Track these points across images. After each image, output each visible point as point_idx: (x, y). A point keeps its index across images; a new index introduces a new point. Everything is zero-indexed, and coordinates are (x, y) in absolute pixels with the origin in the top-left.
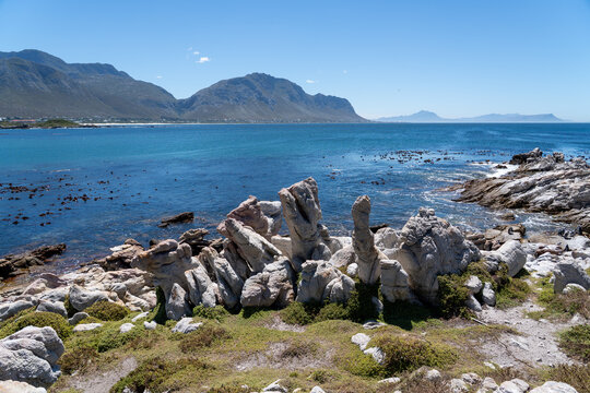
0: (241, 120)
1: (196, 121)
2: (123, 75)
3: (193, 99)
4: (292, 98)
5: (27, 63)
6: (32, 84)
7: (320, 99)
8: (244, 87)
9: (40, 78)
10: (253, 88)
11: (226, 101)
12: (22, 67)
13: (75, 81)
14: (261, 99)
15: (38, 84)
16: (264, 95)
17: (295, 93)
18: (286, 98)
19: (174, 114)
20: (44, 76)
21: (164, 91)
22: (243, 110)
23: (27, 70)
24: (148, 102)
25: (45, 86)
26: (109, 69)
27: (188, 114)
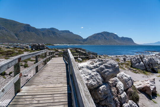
0: (99, 44)
1: (86, 44)
2: (72, 33)
3: (87, 38)
4: (114, 38)
5: (50, 31)
6: (51, 35)
7: (123, 38)
8: (101, 35)
9: (52, 34)
10: (103, 35)
11: (96, 39)
12: (49, 32)
13: (60, 34)
14: (105, 38)
15: (52, 35)
16: (106, 37)
17: (115, 37)
18: (112, 38)
19: (82, 42)
21: (81, 37)
22: (100, 41)
23: (50, 32)
24: (76, 39)
25: (53, 36)
26: (68, 31)
27: (85, 42)
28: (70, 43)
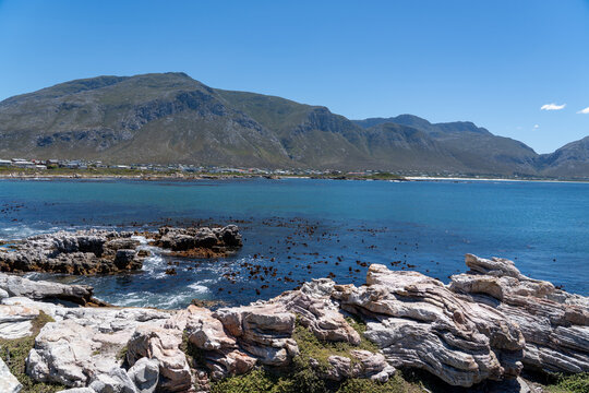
1: (553, 178)
2: (483, 131)
3: (558, 153)
5: (396, 126)
6: (397, 143)
9: (403, 138)
12: (392, 129)
13: (433, 139)
15: (402, 143)
19: (531, 169)
20: (407, 135)
21: (524, 146)
23: (395, 131)
24: (502, 157)
25: (406, 144)
26: (470, 126)
27: (548, 170)
28: (475, 171)
